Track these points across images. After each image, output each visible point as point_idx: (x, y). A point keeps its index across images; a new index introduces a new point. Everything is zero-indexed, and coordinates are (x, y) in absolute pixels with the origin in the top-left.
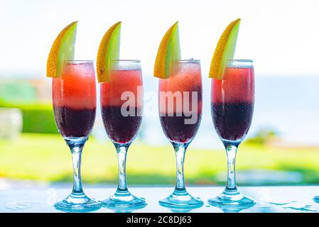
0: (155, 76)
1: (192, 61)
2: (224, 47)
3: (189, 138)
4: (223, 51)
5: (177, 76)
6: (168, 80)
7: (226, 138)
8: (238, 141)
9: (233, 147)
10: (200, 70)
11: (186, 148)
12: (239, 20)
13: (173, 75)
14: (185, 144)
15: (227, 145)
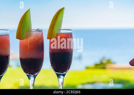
0: (17, 38)
1: (38, 30)
2: (55, 23)
3: (37, 72)
4: (54, 24)
5: (30, 38)
6: (24, 40)
7: (57, 72)
8: (64, 73)
9: (62, 77)
10: (42, 35)
11: (35, 78)
12: (64, 8)
13: (27, 38)
14: (34, 76)
15: (58, 76)
